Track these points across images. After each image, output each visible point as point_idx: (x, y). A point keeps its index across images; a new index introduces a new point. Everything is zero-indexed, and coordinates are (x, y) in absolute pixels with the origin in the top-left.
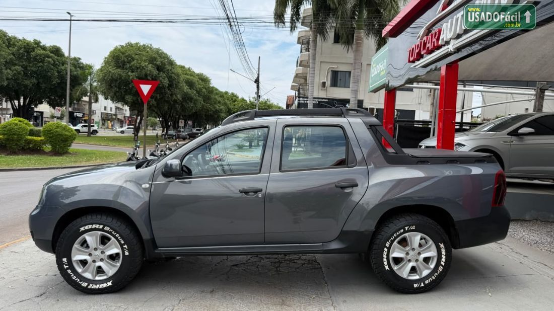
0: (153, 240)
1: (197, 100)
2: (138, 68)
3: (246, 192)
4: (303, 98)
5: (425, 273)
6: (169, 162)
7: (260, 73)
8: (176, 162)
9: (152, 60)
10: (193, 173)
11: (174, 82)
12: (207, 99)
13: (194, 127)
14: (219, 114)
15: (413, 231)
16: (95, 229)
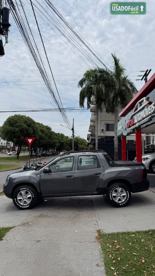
0: (41, 192)
1: (45, 138)
2: (19, 126)
3: (68, 177)
4: (94, 136)
5: (123, 200)
6: (45, 168)
7: (74, 125)
8: (47, 168)
9: (26, 122)
10: (52, 171)
11: (35, 131)
12: (50, 137)
13: (44, 151)
14: (56, 144)
15: (118, 187)
16: (24, 189)
